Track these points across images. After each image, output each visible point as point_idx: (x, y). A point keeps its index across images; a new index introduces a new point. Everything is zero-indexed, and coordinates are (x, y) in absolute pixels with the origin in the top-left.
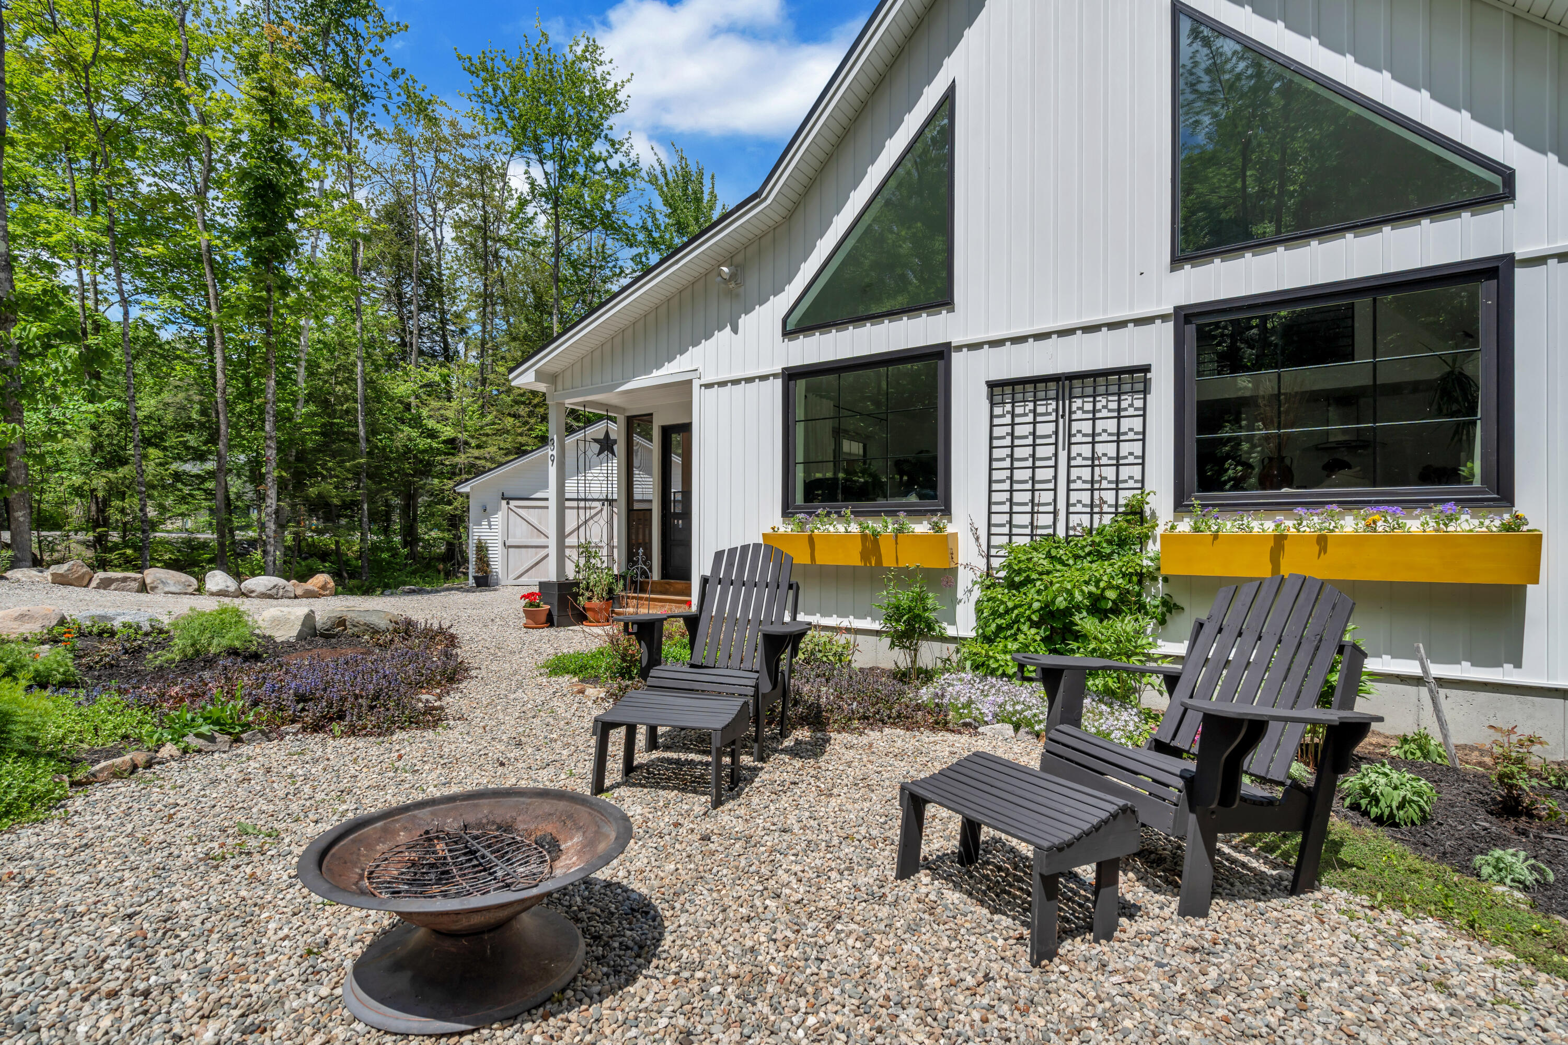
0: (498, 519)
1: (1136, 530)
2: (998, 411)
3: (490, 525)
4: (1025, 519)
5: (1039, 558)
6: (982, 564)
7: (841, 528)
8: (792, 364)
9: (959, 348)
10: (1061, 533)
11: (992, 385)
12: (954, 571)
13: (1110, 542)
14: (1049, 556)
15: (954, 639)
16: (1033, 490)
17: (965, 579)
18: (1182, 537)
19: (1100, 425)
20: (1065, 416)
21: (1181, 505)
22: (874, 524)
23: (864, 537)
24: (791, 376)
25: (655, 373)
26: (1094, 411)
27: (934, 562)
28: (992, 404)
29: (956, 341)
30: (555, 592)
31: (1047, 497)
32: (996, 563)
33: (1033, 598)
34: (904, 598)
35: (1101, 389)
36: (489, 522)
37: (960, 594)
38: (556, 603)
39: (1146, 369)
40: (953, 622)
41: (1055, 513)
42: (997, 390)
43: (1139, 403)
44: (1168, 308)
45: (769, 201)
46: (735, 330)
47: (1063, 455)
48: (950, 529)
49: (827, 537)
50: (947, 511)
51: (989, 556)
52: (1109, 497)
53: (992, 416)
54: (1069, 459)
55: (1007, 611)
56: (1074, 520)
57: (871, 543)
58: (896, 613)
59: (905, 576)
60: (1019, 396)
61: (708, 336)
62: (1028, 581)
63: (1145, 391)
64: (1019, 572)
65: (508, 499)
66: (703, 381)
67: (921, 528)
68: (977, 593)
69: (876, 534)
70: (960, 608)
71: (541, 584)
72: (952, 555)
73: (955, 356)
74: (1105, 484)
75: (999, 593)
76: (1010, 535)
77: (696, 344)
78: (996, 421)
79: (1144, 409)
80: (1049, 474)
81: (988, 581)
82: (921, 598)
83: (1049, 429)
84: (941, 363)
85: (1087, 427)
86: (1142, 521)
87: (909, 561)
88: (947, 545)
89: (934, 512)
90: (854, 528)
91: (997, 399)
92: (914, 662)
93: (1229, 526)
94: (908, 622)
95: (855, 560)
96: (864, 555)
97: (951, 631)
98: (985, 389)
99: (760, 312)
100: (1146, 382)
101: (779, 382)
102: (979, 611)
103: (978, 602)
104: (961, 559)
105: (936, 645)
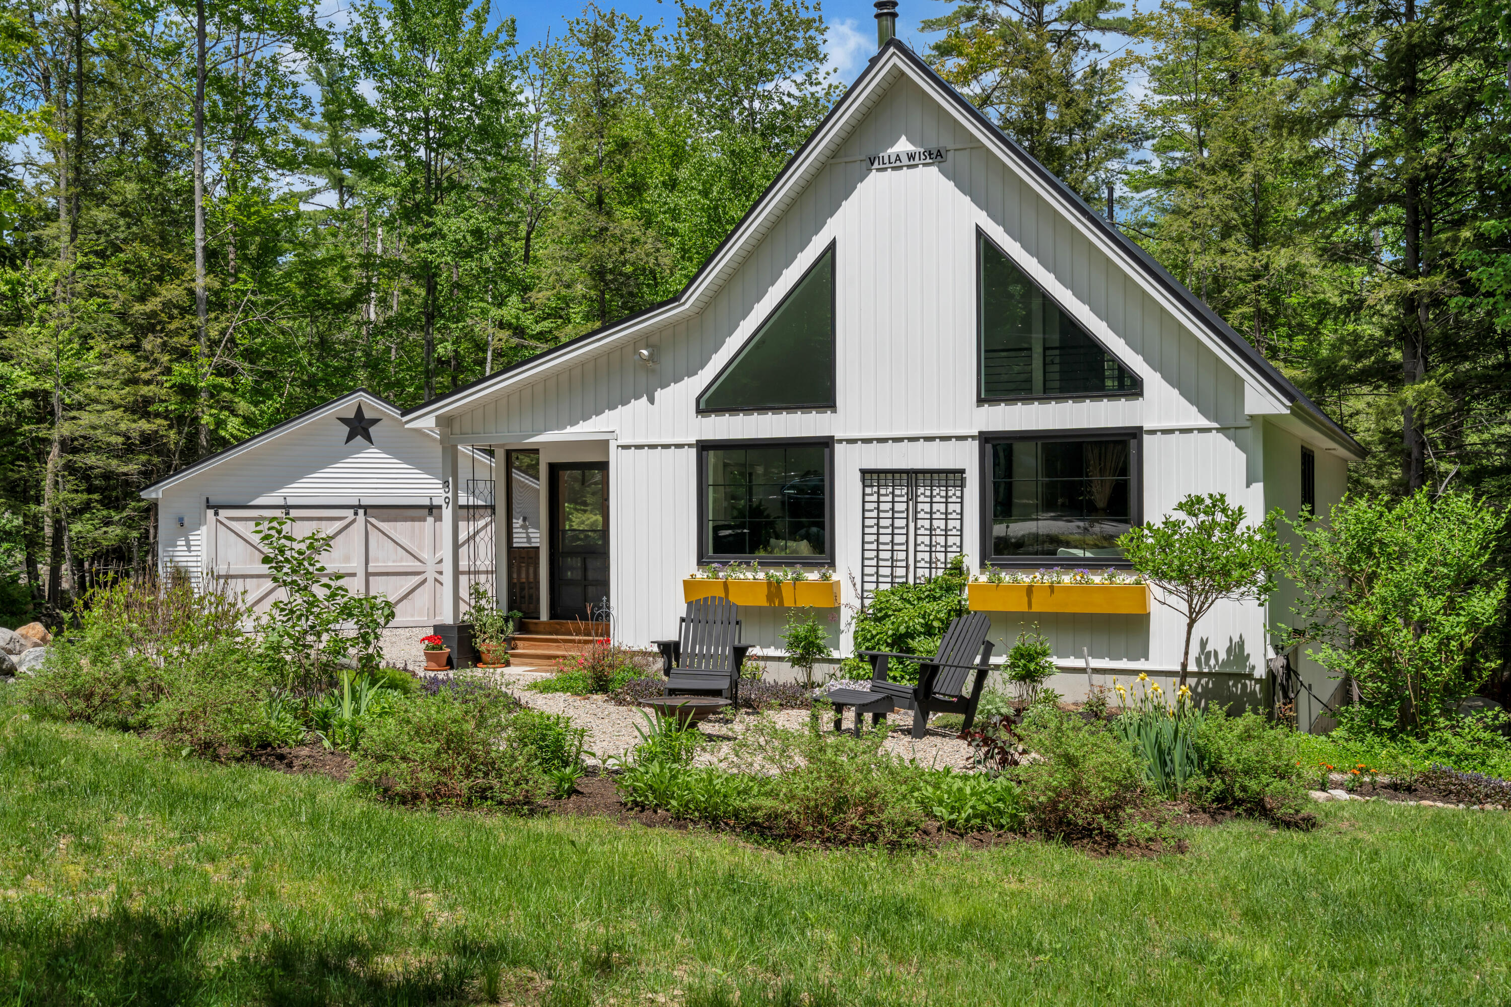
0: (201, 537)
1: (956, 581)
2: (868, 490)
3: (188, 545)
4: (887, 571)
5: (895, 601)
6: (857, 604)
7: (750, 575)
8: (704, 437)
9: (840, 441)
10: (911, 581)
11: (864, 472)
12: (837, 610)
13: (941, 588)
14: (902, 598)
15: (838, 661)
16: (892, 550)
17: (846, 616)
18: (981, 587)
19: (936, 507)
20: (912, 498)
21: (983, 565)
22: (777, 573)
23: (769, 584)
24: (704, 447)
25: (569, 429)
26: (931, 496)
27: (822, 603)
28: (864, 486)
29: (838, 435)
30: (455, 635)
31: (902, 556)
32: (867, 602)
33: (888, 627)
34: (802, 630)
35: (936, 483)
36: (188, 541)
37: (842, 626)
38: (455, 646)
39: (962, 471)
40: (837, 648)
41: (907, 567)
42: (868, 476)
43: (958, 494)
44: (975, 432)
45: (687, 306)
46: (652, 401)
47: (912, 525)
48: (835, 577)
49: (740, 584)
50: (832, 564)
51: (862, 598)
52: (941, 556)
53: (864, 495)
54: (916, 529)
55: (873, 637)
56: (920, 572)
57: (774, 588)
58: (795, 642)
59: (802, 614)
60: (883, 482)
61: (625, 403)
62: (887, 616)
63: (962, 486)
64: (880, 610)
65: (217, 508)
66: (620, 442)
67: (813, 576)
68: (853, 628)
69: (779, 582)
70: (842, 637)
71: (435, 627)
72: (836, 597)
73: (837, 447)
74: (939, 548)
75: (868, 625)
76: (877, 582)
77: (612, 407)
78: (867, 498)
79: (962, 497)
80: (902, 539)
81: (863, 616)
82: (814, 630)
83: (903, 507)
84: (827, 451)
85: (927, 507)
86: (961, 574)
87: (805, 602)
88: (832, 590)
89: (822, 565)
90: (761, 575)
91: (868, 482)
92: (809, 676)
93: (1006, 577)
94: (804, 648)
95: (763, 602)
96: (770, 598)
97: (835, 655)
98: (859, 474)
99: (674, 389)
100: (963, 480)
101: (693, 452)
102: (856, 638)
103: (856, 632)
104: (843, 600)
105: (825, 666)
